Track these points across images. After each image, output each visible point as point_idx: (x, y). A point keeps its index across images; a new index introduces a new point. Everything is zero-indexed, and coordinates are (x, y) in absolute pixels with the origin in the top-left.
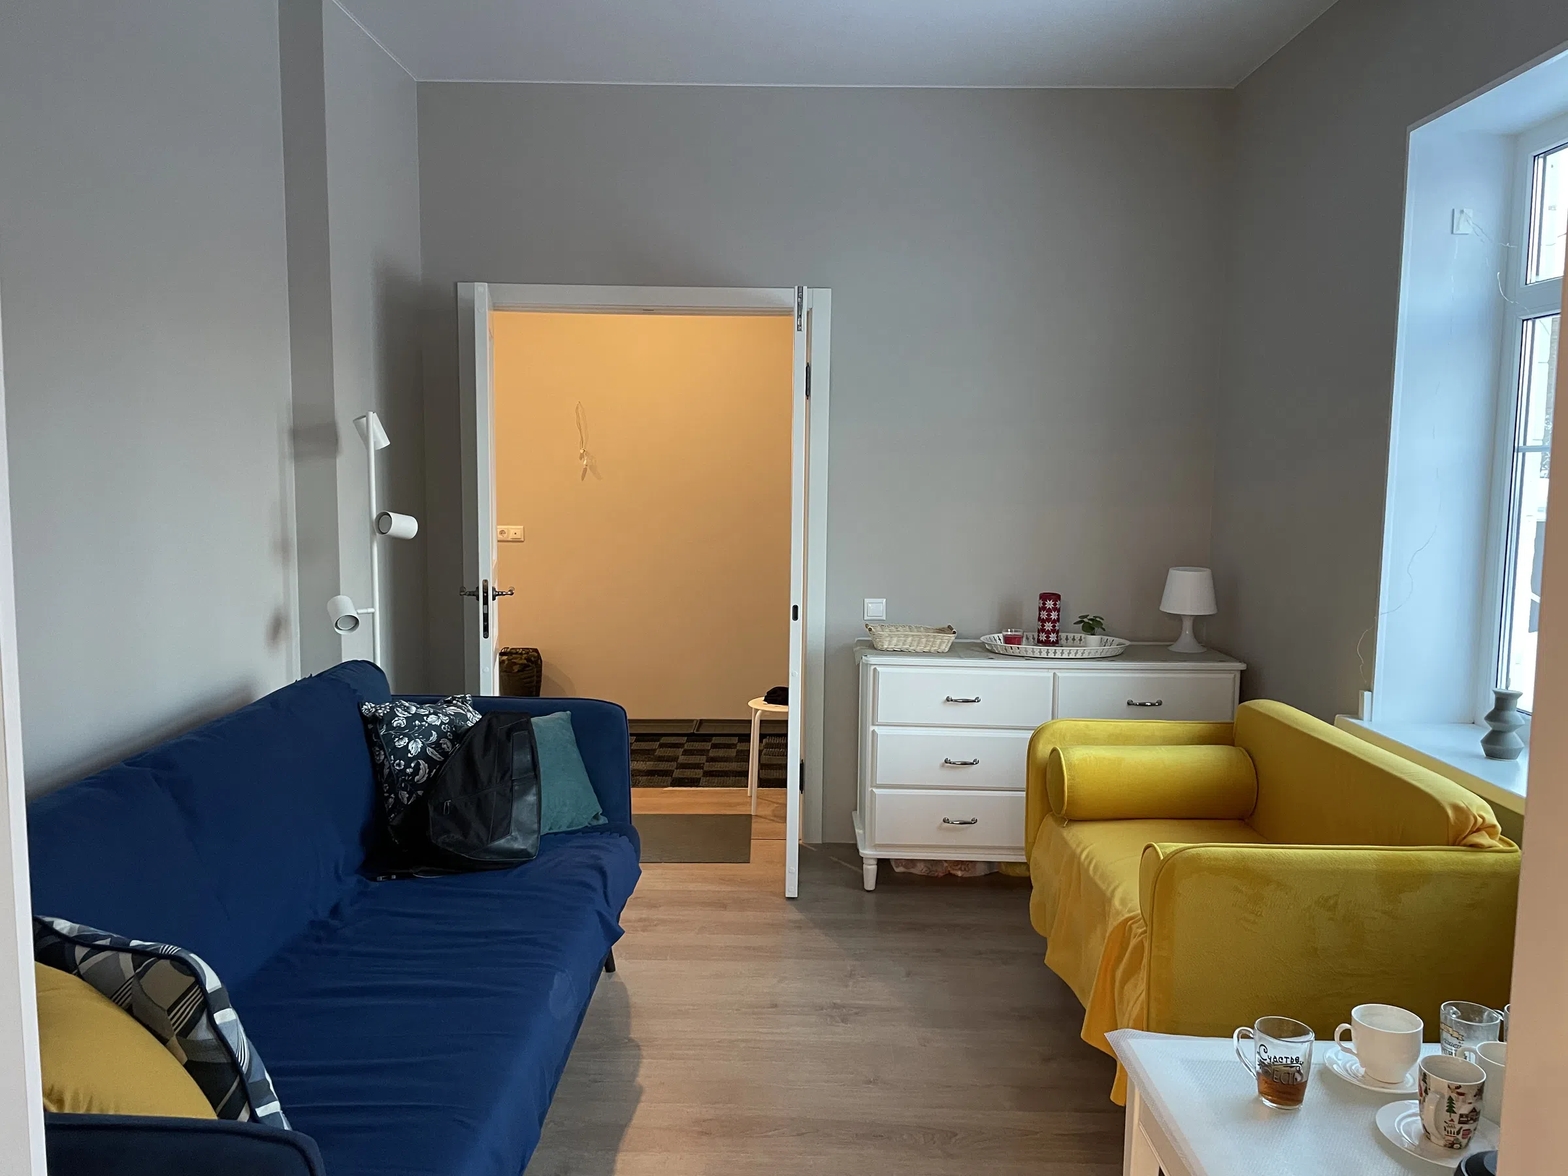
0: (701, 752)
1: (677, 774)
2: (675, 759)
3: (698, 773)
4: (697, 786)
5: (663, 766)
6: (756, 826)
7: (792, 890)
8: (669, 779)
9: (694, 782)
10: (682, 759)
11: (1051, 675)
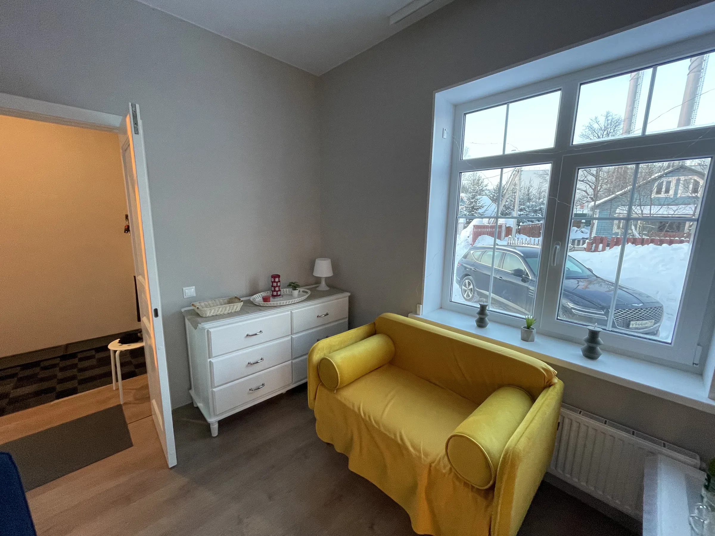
0: (74, 366)
1: (59, 388)
2: (55, 376)
3: (74, 384)
4: (76, 393)
5: (46, 385)
6: (127, 412)
7: (172, 461)
8: (54, 394)
9: (73, 391)
10: (60, 375)
11: (290, 312)
